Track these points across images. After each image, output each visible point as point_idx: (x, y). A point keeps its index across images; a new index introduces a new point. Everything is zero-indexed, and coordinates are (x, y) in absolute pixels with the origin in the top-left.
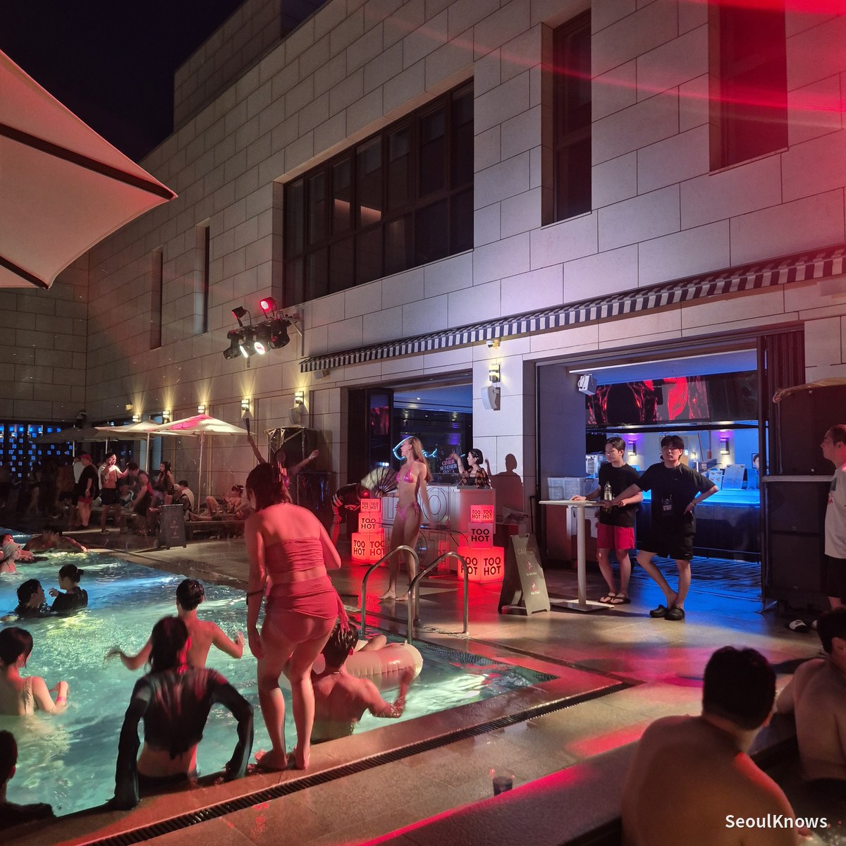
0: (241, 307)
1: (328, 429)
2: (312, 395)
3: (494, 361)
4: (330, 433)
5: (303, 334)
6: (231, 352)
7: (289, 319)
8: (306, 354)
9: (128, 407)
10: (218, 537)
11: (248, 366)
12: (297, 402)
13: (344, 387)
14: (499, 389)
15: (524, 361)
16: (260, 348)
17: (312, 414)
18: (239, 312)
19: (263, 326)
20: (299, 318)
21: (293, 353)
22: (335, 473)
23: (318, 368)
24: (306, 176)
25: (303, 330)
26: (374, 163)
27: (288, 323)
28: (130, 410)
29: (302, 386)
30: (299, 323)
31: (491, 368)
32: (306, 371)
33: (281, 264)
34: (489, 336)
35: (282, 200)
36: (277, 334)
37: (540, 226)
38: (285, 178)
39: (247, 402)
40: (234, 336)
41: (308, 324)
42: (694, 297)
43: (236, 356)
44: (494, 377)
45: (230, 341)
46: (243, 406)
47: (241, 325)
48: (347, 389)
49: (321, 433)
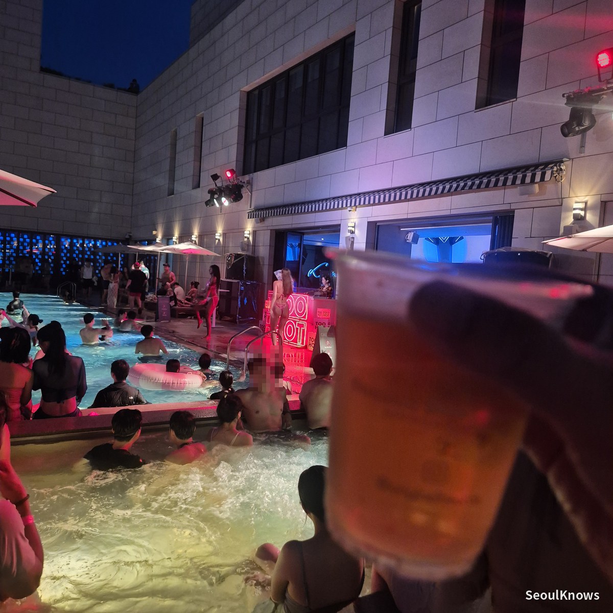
0: (216, 174)
1: (262, 256)
2: (255, 233)
3: (352, 220)
4: (263, 258)
5: (251, 194)
6: (209, 203)
7: (243, 184)
8: (252, 208)
9: (154, 232)
10: (193, 317)
11: (221, 212)
12: (246, 237)
13: (274, 230)
14: (353, 238)
15: (368, 222)
16: (225, 202)
17: (254, 245)
18: (215, 177)
19: (227, 187)
20: (250, 183)
21: (245, 206)
22: (265, 284)
23: (257, 216)
24: (260, 88)
25: (252, 191)
26: (298, 83)
27: (242, 186)
28: (155, 235)
29: (249, 227)
30: (249, 187)
31: (350, 224)
32: (251, 218)
33: (243, 146)
34: (349, 205)
35: (246, 103)
36: (235, 193)
37: (383, 135)
38: (247, 88)
39: (219, 235)
40: (212, 193)
41: (255, 188)
42: (454, 191)
43: (212, 205)
44: (351, 230)
45: (209, 195)
46: (216, 237)
47: (216, 185)
48: (274, 231)
49: (258, 257)
